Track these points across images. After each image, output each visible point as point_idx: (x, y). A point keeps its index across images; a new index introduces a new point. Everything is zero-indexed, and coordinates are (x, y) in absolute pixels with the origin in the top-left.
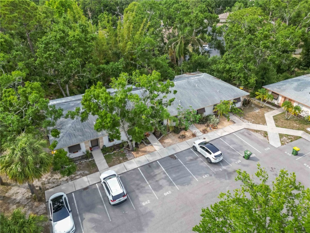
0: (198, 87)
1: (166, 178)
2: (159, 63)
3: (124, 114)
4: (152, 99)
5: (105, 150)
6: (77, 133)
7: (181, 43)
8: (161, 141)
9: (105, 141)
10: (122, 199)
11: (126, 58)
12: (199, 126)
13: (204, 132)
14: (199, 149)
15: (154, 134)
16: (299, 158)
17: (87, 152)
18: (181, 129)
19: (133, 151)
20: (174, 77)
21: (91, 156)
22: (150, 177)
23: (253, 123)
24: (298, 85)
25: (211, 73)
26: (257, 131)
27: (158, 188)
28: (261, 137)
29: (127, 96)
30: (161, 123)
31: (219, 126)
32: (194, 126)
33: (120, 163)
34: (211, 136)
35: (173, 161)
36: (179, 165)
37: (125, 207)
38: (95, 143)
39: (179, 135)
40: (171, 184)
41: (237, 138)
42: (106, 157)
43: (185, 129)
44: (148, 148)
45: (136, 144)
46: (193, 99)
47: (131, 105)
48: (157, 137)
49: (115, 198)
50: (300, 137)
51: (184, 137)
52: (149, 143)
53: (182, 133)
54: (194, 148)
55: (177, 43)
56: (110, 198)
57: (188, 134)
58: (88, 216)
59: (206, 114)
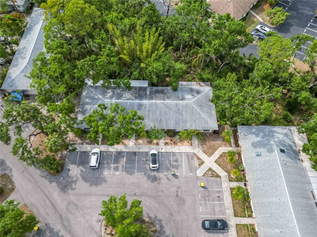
0: (182, 110)
8: (136, 140)
12: (167, 137)
13: (166, 144)
16: (201, 189)
23: (203, 152)
26: (199, 158)
28: (196, 164)
31: (178, 144)
34: (168, 149)
35: (133, 156)
36: (134, 161)
37: (96, 170)
41: (182, 157)
44: (126, 141)
46: (170, 121)
48: (136, 136)
50: (220, 177)
57: (154, 141)
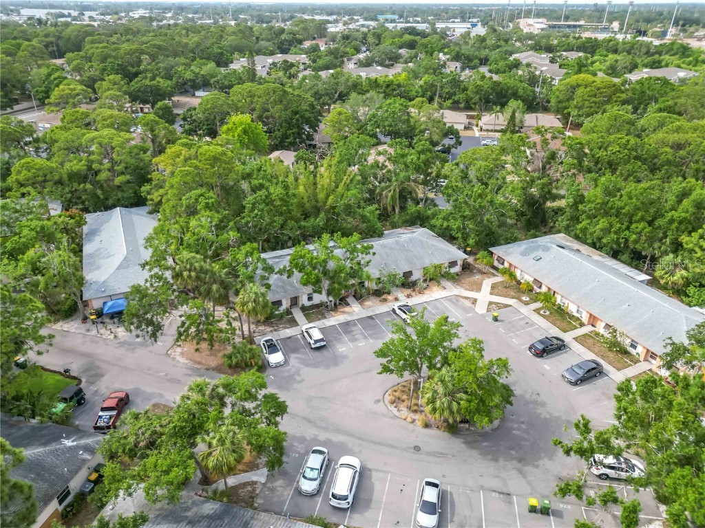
0: (408, 247)
1: (362, 334)
2: (365, 216)
3: (325, 273)
4: (352, 260)
5: (304, 309)
6: (279, 290)
7: (394, 190)
8: (361, 303)
9: (304, 301)
10: (323, 343)
11: (327, 212)
12: (404, 290)
13: (409, 296)
14: (398, 311)
15: (354, 296)
16: (497, 323)
17: (287, 309)
18: (384, 293)
19: (331, 310)
20: (382, 234)
21: (291, 314)
22: (347, 332)
23: (466, 289)
24: (526, 248)
25: (432, 228)
26: (466, 298)
27: (353, 340)
28: (468, 304)
29: (329, 256)
30: (362, 284)
31: (426, 292)
32: (399, 290)
33: (319, 320)
34: (416, 300)
35: (371, 322)
36: (376, 324)
37: (324, 352)
38: (294, 301)
39: (380, 299)
40: (365, 338)
41: (442, 303)
42: (305, 315)
43: (389, 293)
44: (347, 309)
45: (335, 304)
46: (399, 261)
47: (331, 265)
48: (357, 299)
49: (316, 342)
50: (510, 306)
51: (385, 300)
52: (348, 304)
53: (384, 297)
54: (394, 310)
55: (390, 191)
56: (312, 342)
57: (390, 298)
58: (293, 355)
59: (413, 278)
